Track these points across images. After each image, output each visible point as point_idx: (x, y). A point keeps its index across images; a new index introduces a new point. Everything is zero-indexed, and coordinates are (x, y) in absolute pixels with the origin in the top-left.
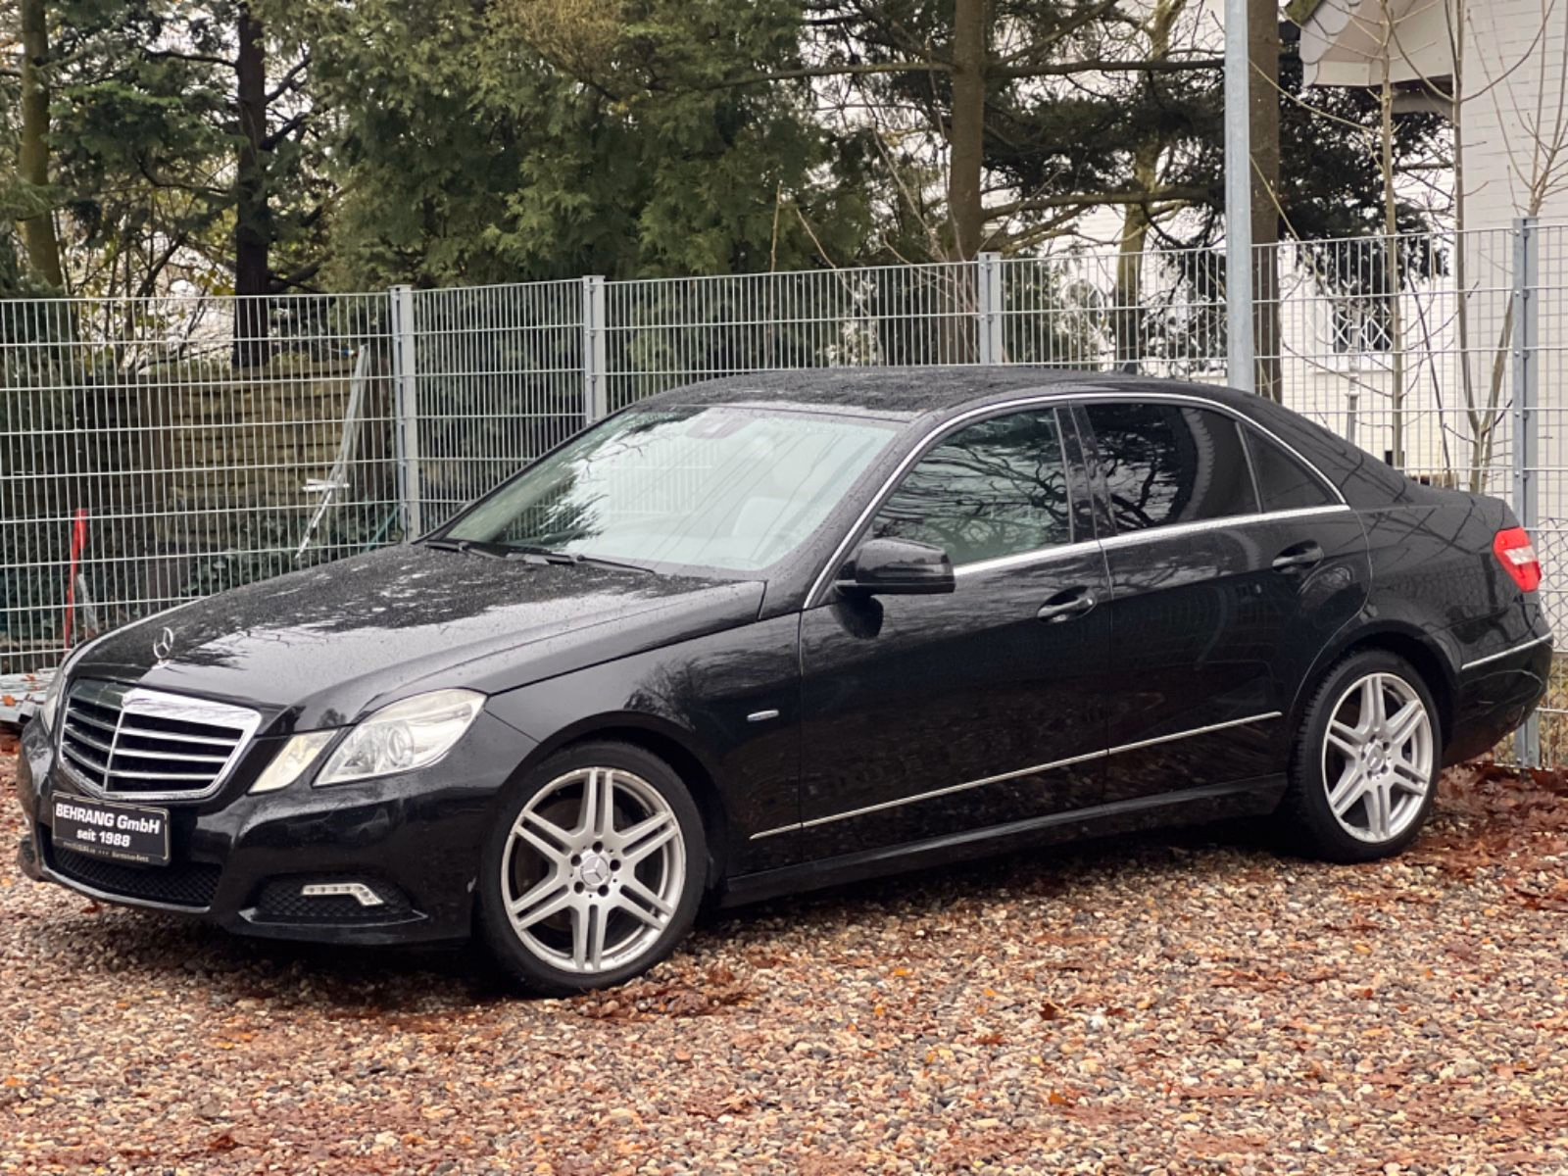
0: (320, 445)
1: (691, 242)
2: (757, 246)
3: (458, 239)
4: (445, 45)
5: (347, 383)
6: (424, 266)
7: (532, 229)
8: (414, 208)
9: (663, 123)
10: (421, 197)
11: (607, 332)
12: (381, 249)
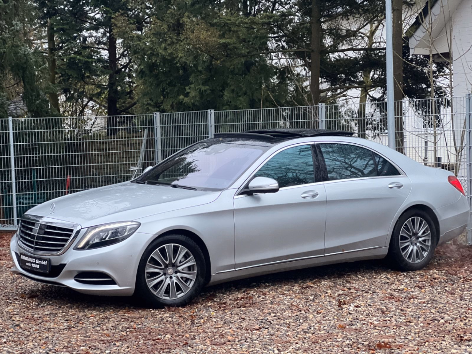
0: (134, 157)
1: (239, 99)
2: (257, 101)
3: (171, 99)
4: (169, 45)
5: (142, 140)
6: (162, 107)
7: (193, 96)
8: (160, 90)
9: (230, 66)
10: (161, 87)
11: (215, 125)
12: (150, 102)
